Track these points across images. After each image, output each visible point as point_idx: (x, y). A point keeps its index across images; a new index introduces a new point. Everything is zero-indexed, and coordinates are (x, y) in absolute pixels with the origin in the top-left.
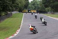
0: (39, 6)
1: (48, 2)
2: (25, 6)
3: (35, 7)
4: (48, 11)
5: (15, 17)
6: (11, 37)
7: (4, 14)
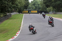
0: (40, 6)
1: (49, 2)
2: (25, 6)
3: (36, 7)
4: (50, 11)
5: (14, 19)
6: (11, 39)
7: (2, 16)
